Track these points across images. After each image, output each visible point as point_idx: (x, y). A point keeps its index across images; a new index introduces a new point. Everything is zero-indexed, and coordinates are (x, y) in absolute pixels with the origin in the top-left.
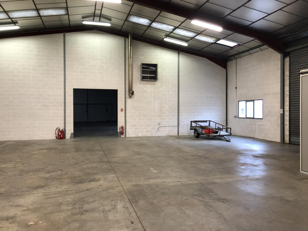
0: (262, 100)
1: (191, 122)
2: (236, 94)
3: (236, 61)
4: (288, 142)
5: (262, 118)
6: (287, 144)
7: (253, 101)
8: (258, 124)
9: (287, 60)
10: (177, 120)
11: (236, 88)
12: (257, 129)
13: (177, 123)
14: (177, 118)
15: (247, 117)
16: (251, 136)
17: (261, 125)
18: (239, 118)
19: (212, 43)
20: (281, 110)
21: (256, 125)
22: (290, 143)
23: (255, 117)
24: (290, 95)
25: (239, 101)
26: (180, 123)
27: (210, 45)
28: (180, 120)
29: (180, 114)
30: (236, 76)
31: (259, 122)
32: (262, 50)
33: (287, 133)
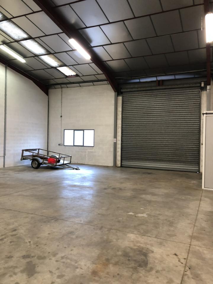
0: (94, 130)
1: (23, 151)
2: (60, 122)
3: (62, 90)
4: (119, 165)
5: (93, 146)
6: (118, 167)
7: (83, 130)
8: (88, 152)
9: (120, 98)
10: (3, 149)
11: (61, 116)
12: (87, 156)
13: (3, 152)
14: (3, 146)
15: (75, 145)
16: (79, 162)
17: (92, 152)
18: (64, 145)
19: (52, 67)
20: (114, 139)
21: (86, 152)
22: (121, 166)
23: (84, 145)
24: (122, 127)
25: (64, 130)
26: (7, 152)
27: (48, 68)
28: (7, 148)
29: (7, 142)
30: (61, 104)
31: (89, 149)
32: (94, 85)
33: (119, 158)
